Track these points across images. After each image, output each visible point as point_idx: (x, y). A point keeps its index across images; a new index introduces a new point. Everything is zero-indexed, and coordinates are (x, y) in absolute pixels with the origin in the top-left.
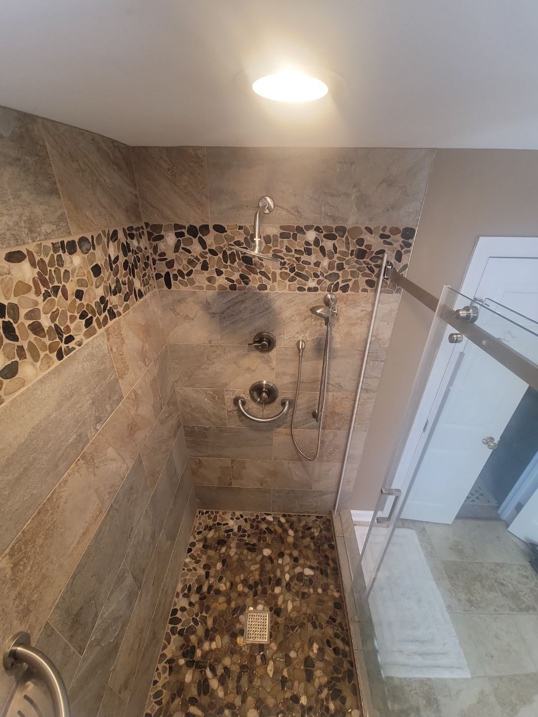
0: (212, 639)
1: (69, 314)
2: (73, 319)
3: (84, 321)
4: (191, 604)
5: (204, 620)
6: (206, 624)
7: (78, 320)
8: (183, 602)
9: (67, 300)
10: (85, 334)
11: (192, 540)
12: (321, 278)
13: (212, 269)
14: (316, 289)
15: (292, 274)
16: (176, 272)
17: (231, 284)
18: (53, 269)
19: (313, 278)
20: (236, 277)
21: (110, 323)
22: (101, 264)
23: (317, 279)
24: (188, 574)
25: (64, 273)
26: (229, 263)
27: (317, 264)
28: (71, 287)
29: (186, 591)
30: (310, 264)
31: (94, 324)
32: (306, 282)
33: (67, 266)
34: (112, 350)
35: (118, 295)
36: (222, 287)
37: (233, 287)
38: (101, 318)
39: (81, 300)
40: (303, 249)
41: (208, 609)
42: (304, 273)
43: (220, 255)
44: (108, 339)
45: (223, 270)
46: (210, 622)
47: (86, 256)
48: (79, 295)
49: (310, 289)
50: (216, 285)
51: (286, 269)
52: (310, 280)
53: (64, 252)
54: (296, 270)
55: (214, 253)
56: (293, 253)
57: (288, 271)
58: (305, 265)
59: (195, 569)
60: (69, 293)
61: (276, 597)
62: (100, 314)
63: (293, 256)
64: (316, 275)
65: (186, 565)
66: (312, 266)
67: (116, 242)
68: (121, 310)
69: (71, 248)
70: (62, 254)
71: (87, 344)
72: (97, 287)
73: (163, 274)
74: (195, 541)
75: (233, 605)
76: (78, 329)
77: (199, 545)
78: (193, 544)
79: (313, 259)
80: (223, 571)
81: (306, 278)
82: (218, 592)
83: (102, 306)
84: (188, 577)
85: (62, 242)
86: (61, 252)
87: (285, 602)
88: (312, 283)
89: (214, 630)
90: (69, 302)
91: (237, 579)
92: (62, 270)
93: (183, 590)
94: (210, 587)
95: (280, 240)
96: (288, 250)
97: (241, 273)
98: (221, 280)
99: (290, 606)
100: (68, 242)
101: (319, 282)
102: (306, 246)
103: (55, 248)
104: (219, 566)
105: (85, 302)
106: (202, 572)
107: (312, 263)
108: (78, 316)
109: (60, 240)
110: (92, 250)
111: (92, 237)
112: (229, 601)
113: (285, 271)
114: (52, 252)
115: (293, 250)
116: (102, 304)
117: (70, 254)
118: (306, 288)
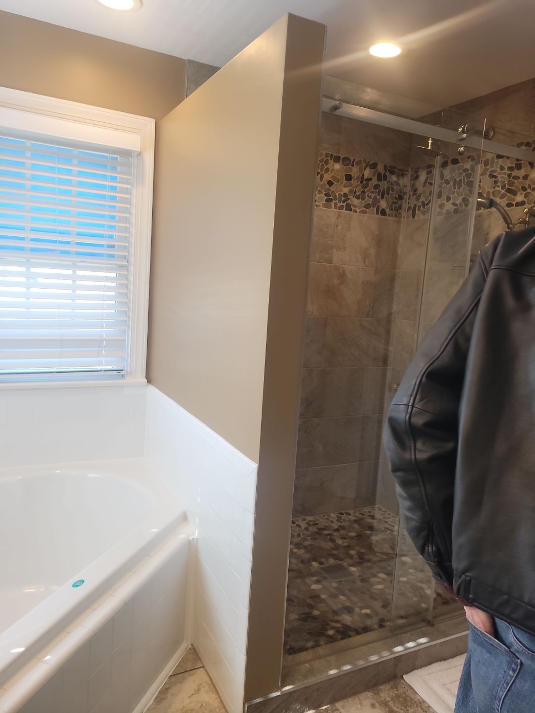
0: (299, 548)
1: (319, 189)
2: (320, 192)
3: (326, 198)
4: (307, 529)
5: (305, 539)
6: (304, 541)
7: (323, 195)
8: (303, 525)
9: (321, 181)
10: (323, 204)
11: (351, 512)
12: (529, 191)
13: (444, 197)
14: (522, 203)
15: (503, 191)
16: (420, 204)
17: (455, 207)
18: (321, 164)
19: (521, 192)
20: (459, 201)
21: (344, 211)
22: (354, 177)
23: (524, 193)
24: (324, 519)
25: (326, 169)
26: (456, 189)
27: (526, 177)
28: (327, 177)
29: (312, 523)
30: (519, 178)
31: (333, 204)
32: (515, 197)
33: (330, 166)
34: (337, 226)
35: (360, 200)
36: (448, 212)
37: (456, 211)
38: (339, 205)
39: (330, 186)
40: (514, 165)
41: (314, 539)
42: (513, 188)
43: (452, 184)
44: (338, 218)
45: (451, 196)
46: (307, 543)
47: (345, 167)
48: (330, 183)
49: (518, 204)
50: (444, 211)
51: (499, 187)
52: (518, 194)
53: (331, 159)
54: (507, 187)
55: (447, 182)
56: (506, 171)
57: (500, 189)
58: (514, 180)
59: (332, 522)
60: (324, 179)
61: (375, 576)
62: (340, 202)
63: (505, 174)
64: (524, 189)
65: (329, 516)
66: (521, 180)
67: (373, 170)
68: (358, 210)
69: (337, 159)
70: (330, 160)
71: (321, 209)
72: (345, 187)
73: (412, 206)
74: (352, 514)
75: (334, 552)
76: (321, 199)
77: (353, 518)
78: (349, 514)
79: (522, 173)
80: (352, 538)
81: (514, 193)
82: (333, 541)
83: (343, 199)
84: (321, 520)
85: (332, 155)
86: (329, 158)
87: (379, 583)
88: (520, 198)
89: (305, 547)
90: (322, 183)
91: (357, 548)
92: (326, 167)
93: (311, 521)
94: (330, 535)
95: (496, 160)
96: (502, 168)
97: (464, 196)
98: (449, 206)
99: (380, 587)
100: (336, 156)
101: (526, 196)
102: (516, 162)
103: (327, 155)
104: (353, 534)
105: (332, 188)
106: (335, 526)
107: (521, 177)
108: (324, 193)
109: (331, 153)
110: (350, 166)
111: (354, 160)
112: (333, 549)
113: (498, 189)
114: (324, 156)
115: (506, 168)
116: (344, 197)
117: (334, 161)
118: (514, 203)
